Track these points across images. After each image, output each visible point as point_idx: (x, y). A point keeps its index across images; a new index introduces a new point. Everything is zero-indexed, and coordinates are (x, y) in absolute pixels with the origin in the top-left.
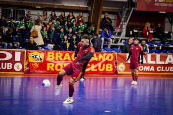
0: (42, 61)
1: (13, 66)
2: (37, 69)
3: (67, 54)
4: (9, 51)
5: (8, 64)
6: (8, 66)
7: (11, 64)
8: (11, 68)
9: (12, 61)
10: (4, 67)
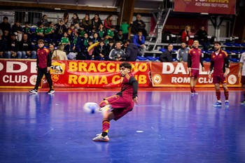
0: (63, 72)
1: (28, 79)
2: (57, 83)
3: (92, 65)
4: (24, 62)
5: (23, 76)
6: (23, 79)
7: (26, 77)
8: (26, 81)
9: (28, 73)
10: (18, 80)
